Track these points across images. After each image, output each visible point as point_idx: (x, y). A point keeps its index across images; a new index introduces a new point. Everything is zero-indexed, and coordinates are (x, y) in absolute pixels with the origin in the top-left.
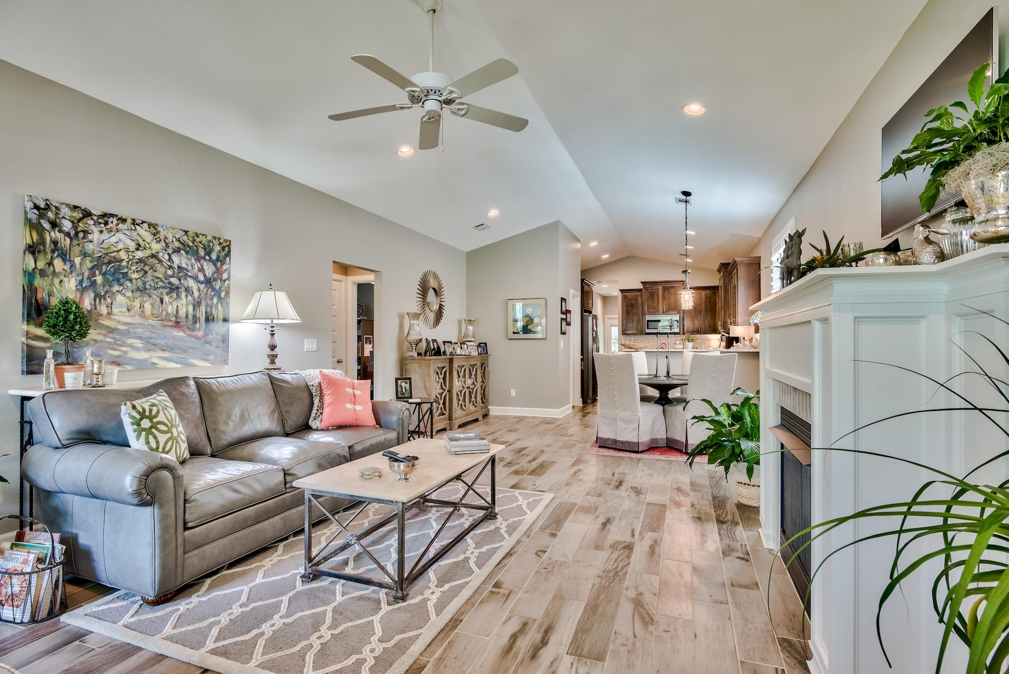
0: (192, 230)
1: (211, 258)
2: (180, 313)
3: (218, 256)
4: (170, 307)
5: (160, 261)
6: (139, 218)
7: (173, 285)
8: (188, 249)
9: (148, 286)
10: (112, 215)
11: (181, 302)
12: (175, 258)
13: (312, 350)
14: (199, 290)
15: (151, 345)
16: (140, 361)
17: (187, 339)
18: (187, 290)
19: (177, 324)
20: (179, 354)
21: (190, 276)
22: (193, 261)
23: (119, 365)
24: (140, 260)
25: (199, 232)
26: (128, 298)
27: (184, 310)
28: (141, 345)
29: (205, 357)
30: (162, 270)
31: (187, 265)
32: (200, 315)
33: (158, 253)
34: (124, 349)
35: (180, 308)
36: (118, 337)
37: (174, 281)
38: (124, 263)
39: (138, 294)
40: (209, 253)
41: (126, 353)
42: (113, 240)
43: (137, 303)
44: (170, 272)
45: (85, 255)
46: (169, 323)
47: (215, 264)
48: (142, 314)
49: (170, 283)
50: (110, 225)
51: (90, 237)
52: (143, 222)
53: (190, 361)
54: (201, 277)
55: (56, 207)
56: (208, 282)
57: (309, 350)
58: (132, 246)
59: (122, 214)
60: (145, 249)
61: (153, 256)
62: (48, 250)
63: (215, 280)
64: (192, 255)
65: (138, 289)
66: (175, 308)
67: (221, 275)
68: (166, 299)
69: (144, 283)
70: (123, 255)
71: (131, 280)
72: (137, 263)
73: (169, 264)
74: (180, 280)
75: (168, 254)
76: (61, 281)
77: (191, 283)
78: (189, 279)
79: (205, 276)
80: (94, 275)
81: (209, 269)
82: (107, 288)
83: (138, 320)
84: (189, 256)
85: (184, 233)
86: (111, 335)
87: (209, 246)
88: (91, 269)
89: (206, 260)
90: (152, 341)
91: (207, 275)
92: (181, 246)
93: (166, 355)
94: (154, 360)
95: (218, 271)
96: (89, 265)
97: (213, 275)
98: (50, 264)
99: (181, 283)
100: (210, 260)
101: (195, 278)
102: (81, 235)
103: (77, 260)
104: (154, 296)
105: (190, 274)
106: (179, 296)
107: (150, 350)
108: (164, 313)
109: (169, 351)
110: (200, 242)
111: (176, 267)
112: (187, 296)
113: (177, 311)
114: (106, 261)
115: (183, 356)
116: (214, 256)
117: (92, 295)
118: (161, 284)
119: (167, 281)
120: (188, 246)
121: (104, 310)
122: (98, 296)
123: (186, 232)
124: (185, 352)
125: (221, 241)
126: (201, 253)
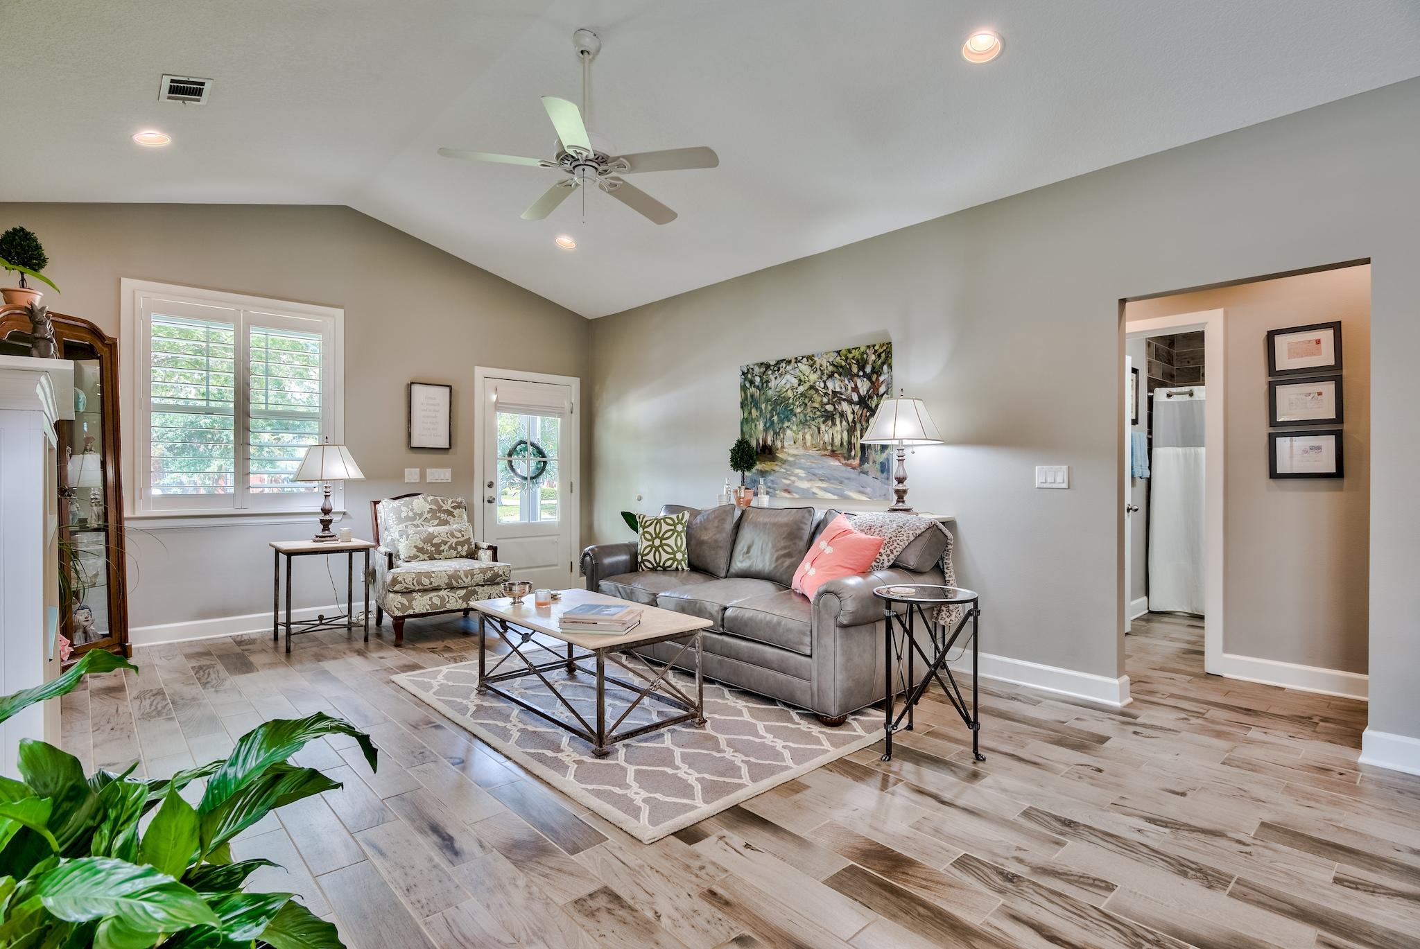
0: (843, 347)
1: (864, 372)
2: (836, 440)
3: (873, 368)
4: (826, 435)
5: (817, 391)
6: (799, 354)
7: (828, 412)
8: (841, 370)
9: (808, 418)
10: (782, 361)
11: (836, 429)
12: (830, 384)
13: (1054, 486)
14: (853, 413)
15: (812, 476)
16: (804, 490)
17: (844, 468)
18: (842, 415)
19: (833, 454)
20: (835, 484)
21: (844, 400)
22: (847, 382)
23: (789, 492)
24: (803, 395)
25: (851, 347)
26: (794, 432)
27: (839, 437)
28: (804, 475)
29: (862, 489)
31: (841, 388)
32: (855, 441)
33: (815, 383)
34: (793, 478)
35: (835, 435)
36: (788, 467)
37: (829, 408)
38: (791, 401)
39: (801, 427)
40: (862, 369)
41: (794, 482)
42: (784, 381)
43: (800, 436)
44: (825, 400)
45: (767, 400)
46: (826, 453)
47: (870, 379)
48: (804, 446)
49: (826, 411)
50: (781, 370)
51: (770, 384)
52: (803, 357)
53: (846, 492)
54: (855, 398)
55: (752, 369)
56: (863, 402)
57: (1045, 486)
58: (795, 382)
59: (787, 357)
60: (805, 383)
61: (812, 387)
62: (749, 403)
63: (871, 397)
64: (846, 376)
65: (801, 422)
66: (831, 436)
67: (878, 389)
68: (823, 427)
69: (805, 416)
70: (790, 394)
71: (795, 415)
72: (799, 398)
73: (824, 391)
74: (834, 406)
75: (823, 381)
76: (756, 425)
77: (845, 407)
78: (843, 403)
79: (859, 396)
80: (773, 416)
81: (864, 386)
82: (780, 424)
83: (801, 451)
84: (842, 378)
85: (836, 354)
86: (784, 466)
87: (863, 359)
88: (770, 412)
89: (859, 377)
90: (812, 471)
91: (862, 393)
92: (835, 369)
93: (824, 485)
95: (874, 386)
96: (770, 408)
97: (868, 391)
98: (750, 413)
99: (835, 409)
100: (865, 375)
101: (850, 402)
102: (765, 385)
103: (763, 406)
104: (813, 427)
105: (843, 397)
106: (834, 424)
107: (811, 480)
108: (822, 442)
109: (826, 481)
110: (853, 358)
111: (831, 393)
112: (841, 422)
113: (833, 439)
114: (779, 402)
115: (839, 487)
116: (868, 369)
117: (772, 433)
118: (818, 413)
119: (823, 410)
120: (841, 367)
121: (779, 445)
122: (776, 434)
123: (839, 352)
124: (841, 483)
125: (876, 348)
126: (855, 369)
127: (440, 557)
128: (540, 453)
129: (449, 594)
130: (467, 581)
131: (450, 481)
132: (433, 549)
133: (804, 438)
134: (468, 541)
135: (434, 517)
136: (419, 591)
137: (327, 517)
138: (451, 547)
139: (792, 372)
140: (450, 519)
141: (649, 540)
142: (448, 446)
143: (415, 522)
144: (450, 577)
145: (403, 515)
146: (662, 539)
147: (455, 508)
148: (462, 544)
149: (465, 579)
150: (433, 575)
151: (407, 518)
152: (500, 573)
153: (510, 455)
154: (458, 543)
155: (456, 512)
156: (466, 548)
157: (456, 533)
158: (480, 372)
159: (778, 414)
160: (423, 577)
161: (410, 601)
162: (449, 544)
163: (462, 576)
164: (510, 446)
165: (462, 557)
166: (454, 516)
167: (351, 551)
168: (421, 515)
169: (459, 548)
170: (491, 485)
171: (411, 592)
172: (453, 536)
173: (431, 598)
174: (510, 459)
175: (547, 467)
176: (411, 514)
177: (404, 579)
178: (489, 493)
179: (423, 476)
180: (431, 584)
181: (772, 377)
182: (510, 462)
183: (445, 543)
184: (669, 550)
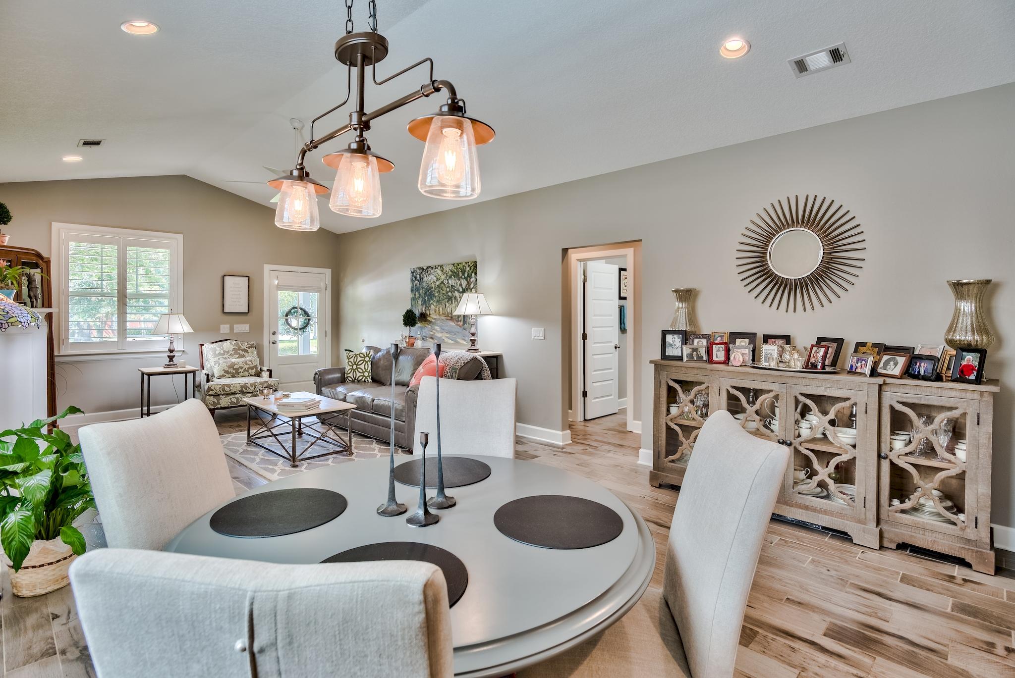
0: (456, 261)
1: (465, 276)
3: (468, 274)
4: (449, 309)
5: (445, 284)
6: (436, 264)
7: (449, 296)
9: (441, 299)
10: (429, 267)
11: (453, 306)
12: (450, 281)
13: (539, 338)
14: (460, 297)
15: (443, 330)
16: (439, 338)
17: (456, 326)
18: (455, 298)
19: (452, 319)
20: (453, 335)
21: (456, 290)
22: (457, 280)
23: (433, 339)
24: (438, 286)
25: (459, 262)
26: (435, 306)
28: (439, 330)
29: (464, 338)
30: (445, 289)
31: (455, 283)
33: (443, 280)
34: (434, 331)
36: (432, 325)
37: (450, 294)
38: (433, 289)
39: (438, 303)
40: (463, 274)
41: (434, 333)
42: (430, 278)
43: (437, 308)
44: (448, 290)
45: (423, 288)
46: (449, 318)
47: (467, 280)
48: (439, 314)
50: (429, 272)
51: (424, 279)
52: (438, 266)
53: (457, 339)
54: (461, 289)
55: (416, 270)
56: (464, 291)
57: (536, 338)
58: (435, 279)
59: (431, 265)
60: (439, 280)
61: (442, 282)
62: (415, 289)
63: (467, 289)
64: (457, 277)
65: (438, 301)
67: (470, 285)
68: (447, 304)
69: (439, 298)
70: (433, 285)
71: (435, 297)
72: (437, 288)
73: (447, 285)
74: (452, 293)
75: (447, 279)
76: (417, 302)
77: (456, 294)
78: (455, 292)
80: (425, 297)
81: (464, 283)
82: (429, 302)
83: (438, 317)
84: (455, 278)
85: (453, 266)
86: (430, 324)
87: (464, 269)
88: (424, 295)
89: (462, 278)
90: (443, 327)
91: (463, 287)
92: (452, 273)
93: (448, 335)
94: (444, 338)
95: (469, 283)
96: (424, 292)
97: (466, 286)
98: (415, 295)
99: (452, 295)
100: (465, 278)
101: (459, 292)
102: (422, 280)
103: (421, 291)
104: (443, 304)
105: (456, 289)
106: (452, 303)
107: (442, 333)
108: (447, 313)
109: (449, 333)
110: (460, 268)
111: (450, 286)
112: (455, 302)
113: (451, 311)
114: (428, 289)
115: (454, 337)
116: (466, 275)
117: (425, 306)
118: (445, 297)
120: (455, 273)
121: (428, 313)
122: (427, 307)
123: (454, 264)
124: (455, 334)
125: (469, 264)
126: (461, 275)
127: (239, 376)
128: (306, 313)
129: (241, 396)
130: (252, 389)
131: (249, 331)
132: (234, 371)
133: (439, 310)
134: (256, 367)
135: (236, 353)
136: (223, 395)
137: (172, 354)
138: (245, 370)
139: (433, 273)
140: (246, 354)
141: (350, 366)
142: (247, 311)
143: (224, 356)
144: (242, 387)
145: (217, 352)
146: (357, 365)
147: (249, 348)
148: (252, 368)
149: (251, 388)
150: (232, 386)
151: (220, 354)
152: (272, 384)
153: (287, 315)
154: (249, 368)
155: (249, 350)
156: (254, 370)
157: (248, 362)
158: (267, 268)
159: (428, 296)
160: (226, 387)
161: (218, 400)
162: (244, 368)
163: (249, 386)
164: (287, 310)
165: (252, 376)
166: (248, 353)
167: (186, 373)
168: (228, 352)
169: (250, 371)
170: (274, 333)
171: (219, 395)
172: (246, 364)
173: (231, 399)
174: (287, 318)
175: (311, 322)
176: (222, 352)
177: (215, 388)
178: (273, 338)
179: (232, 329)
180: (230, 390)
181: (425, 276)
182: (287, 320)
183: (242, 368)
184: (361, 371)
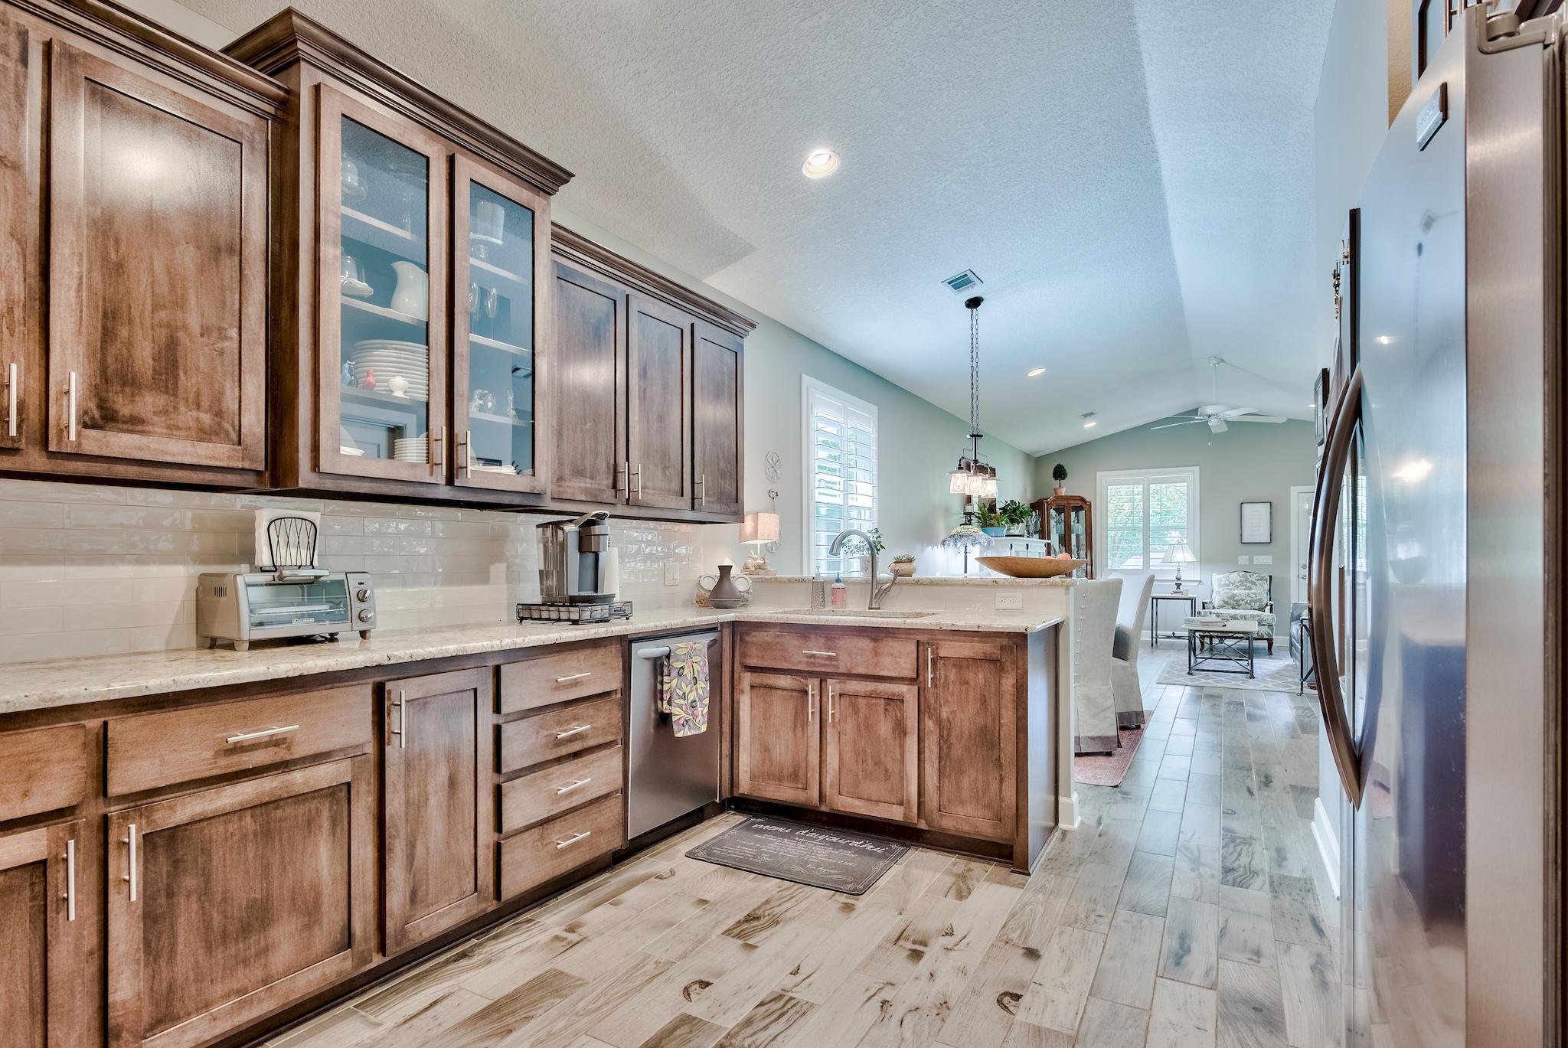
131: (1270, 563)
134: (1260, 600)
135: (1242, 584)
137: (1179, 581)
138: (1246, 603)
140: (1253, 586)
142: (1269, 541)
143: (1229, 587)
145: (1223, 582)
147: (1258, 580)
148: (1255, 602)
151: (1225, 585)
155: (1258, 583)
156: (1258, 604)
157: (1251, 595)
158: (1294, 491)
167: (1186, 600)
168: (1233, 584)
169: (1253, 604)
170: (1304, 567)
172: (1249, 596)
176: (1227, 582)
178: (1303, 572)
179: (1251, 560)
